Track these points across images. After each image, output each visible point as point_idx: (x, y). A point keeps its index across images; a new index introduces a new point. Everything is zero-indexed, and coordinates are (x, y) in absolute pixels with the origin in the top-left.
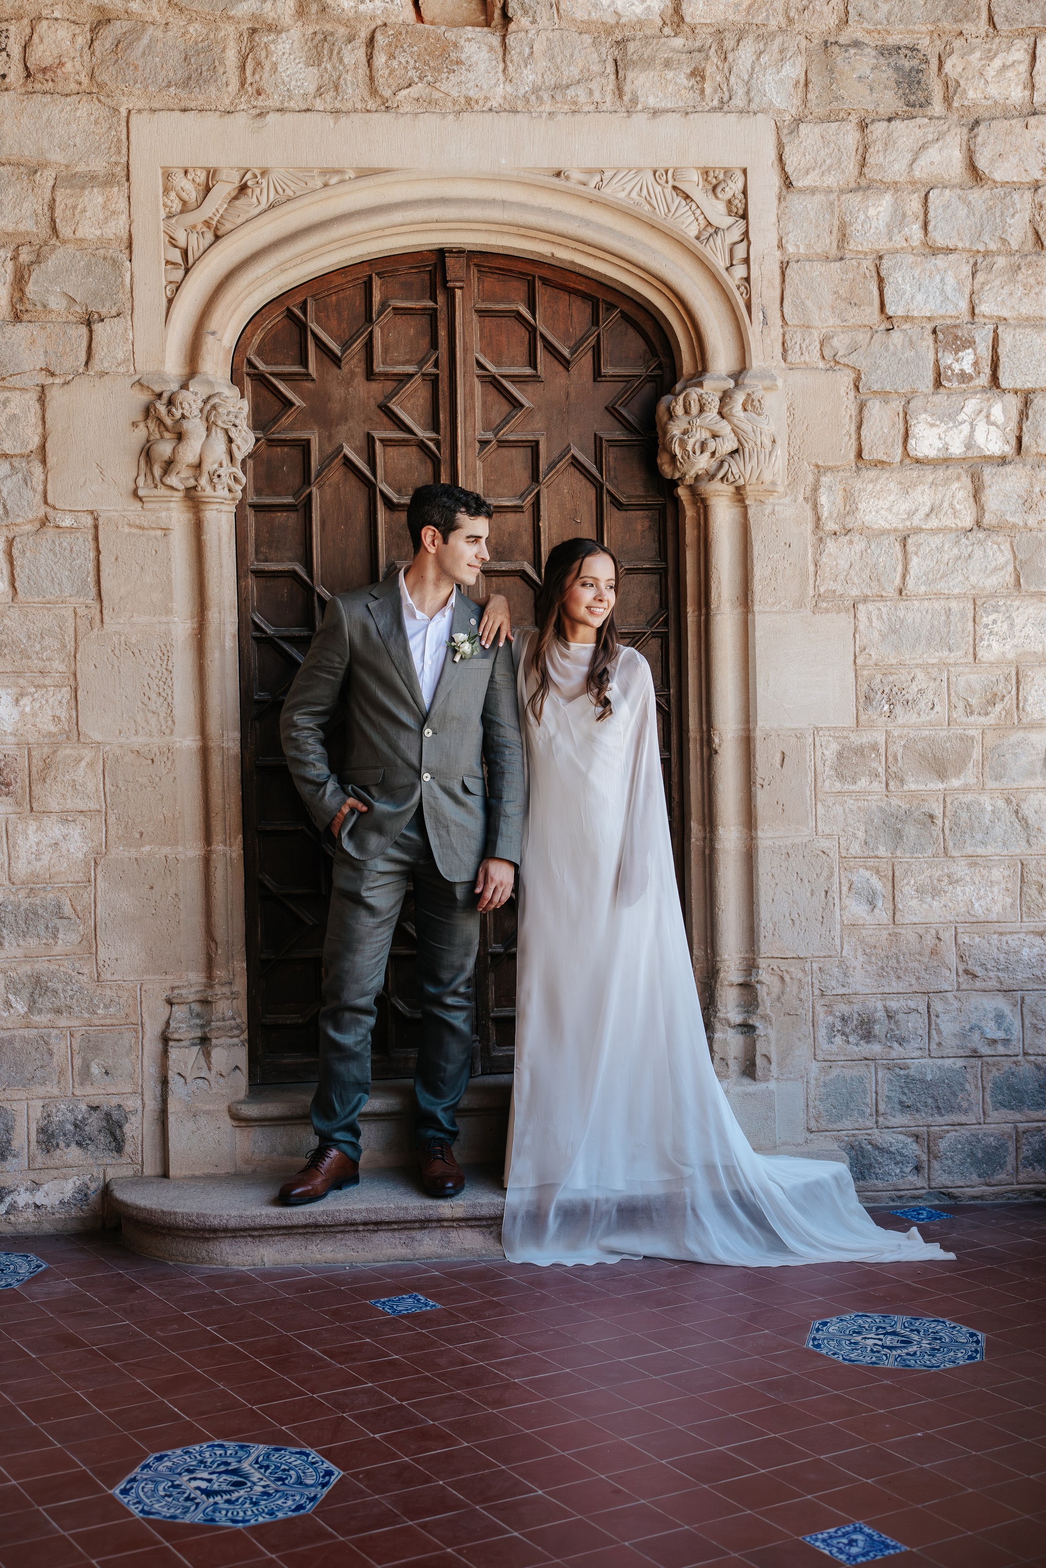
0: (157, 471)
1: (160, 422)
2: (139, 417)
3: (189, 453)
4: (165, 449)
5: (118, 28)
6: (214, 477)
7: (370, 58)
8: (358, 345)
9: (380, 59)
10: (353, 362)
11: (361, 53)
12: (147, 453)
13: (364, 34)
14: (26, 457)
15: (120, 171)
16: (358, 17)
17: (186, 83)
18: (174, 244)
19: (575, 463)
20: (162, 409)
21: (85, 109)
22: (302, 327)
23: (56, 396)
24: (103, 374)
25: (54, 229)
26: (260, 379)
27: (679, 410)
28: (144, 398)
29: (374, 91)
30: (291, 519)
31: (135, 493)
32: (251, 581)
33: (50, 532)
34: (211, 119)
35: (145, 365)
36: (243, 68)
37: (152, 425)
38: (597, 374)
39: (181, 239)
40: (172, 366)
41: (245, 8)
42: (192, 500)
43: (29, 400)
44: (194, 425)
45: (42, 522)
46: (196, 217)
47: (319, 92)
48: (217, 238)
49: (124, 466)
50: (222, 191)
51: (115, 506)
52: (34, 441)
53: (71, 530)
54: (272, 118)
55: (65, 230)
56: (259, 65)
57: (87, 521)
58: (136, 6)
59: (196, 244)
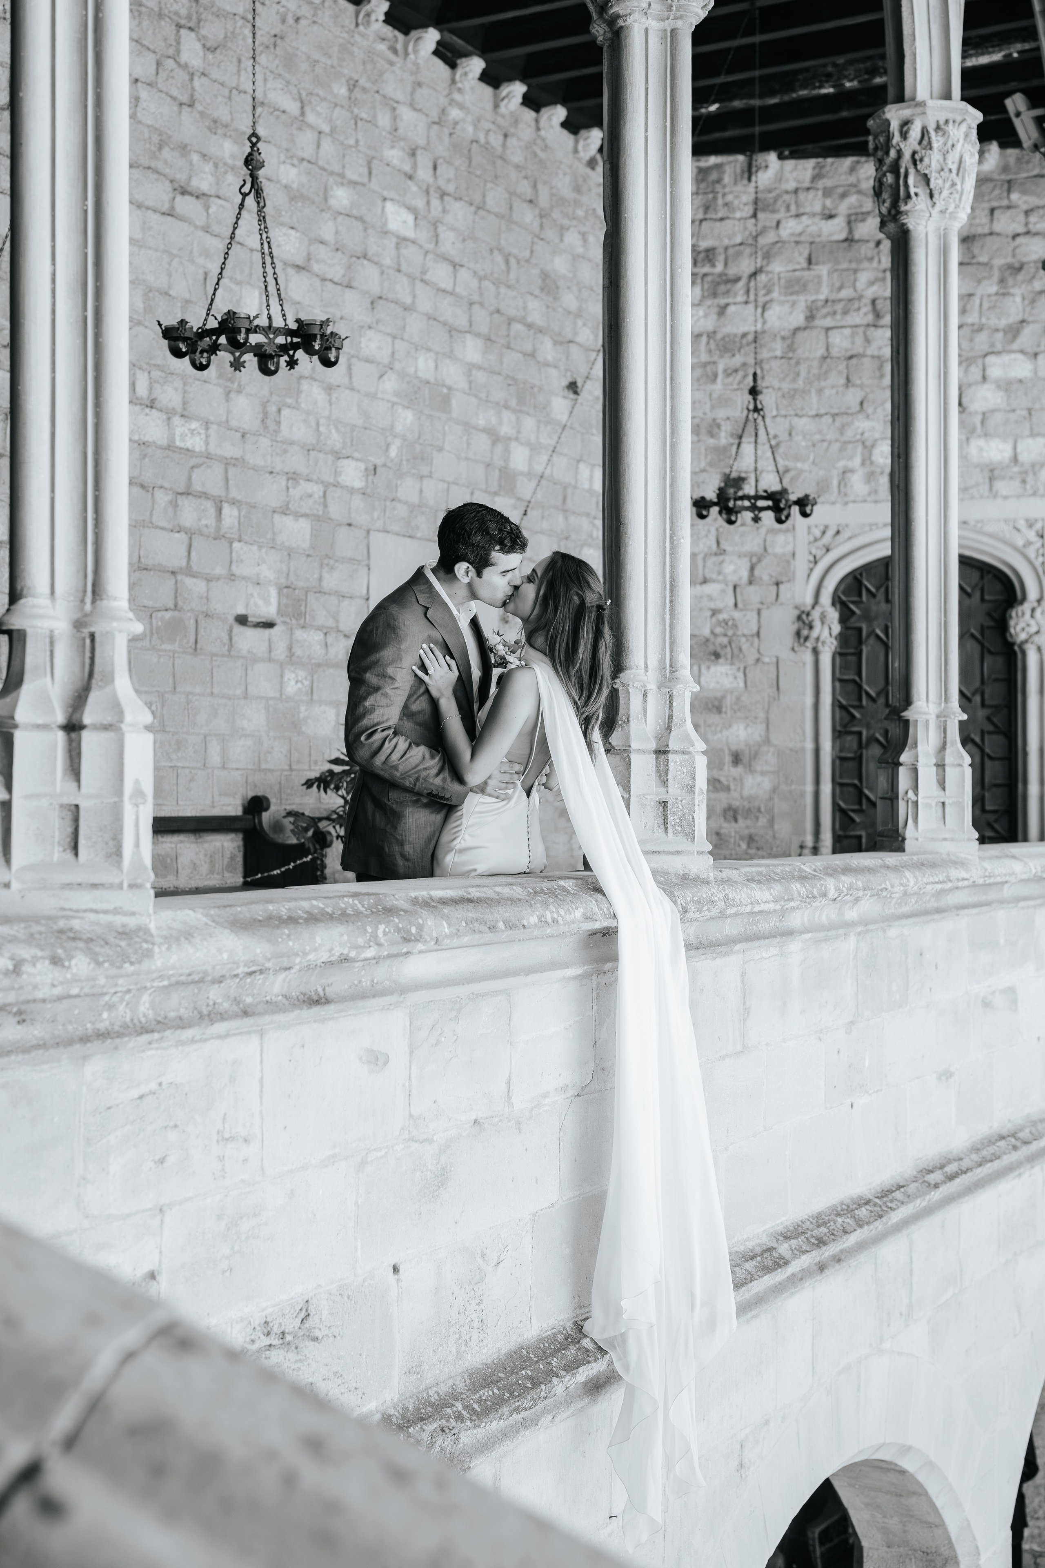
0: (802, 640)
1: (804, 622)
2: (796, 620)
3: (815, 634)
4: (805, 632)
5: (792, 473)
6: (823, 643)
8: (883, 590)
10: (881, 596)
12: (798, 634)
14: (752, 636)
16: (885, 465)
18: (811, 553)
19: (973, 636)
20: (804, 617)
22: (862, 583)
23: (764, 613)
24: (782, 604)
25: (765, 549)
26: (843, 604)
27: (1014, 614)
28: (797, 612)
30: (853, 659)
31: (794, 650)
32: (837, 684)
33: (760, 664)
34: (827, 507)
35: (798, 600)
36: (839, 486)
37: (801, 623)
38: (983, 600)
39: (814, 552)
40: (809, 600)
41: (841, 464)
42: (816, 652)
43: (755, 614)
44: (817, 624)
45: (758, 660)
46: (820, 543)
47: (870, 494)
48: (828, 550)
49: (789, 639)
50: (830, 533)
51: (786, 654)
52: (755, 629)
53: (768, 663)
54: (851, 506)
55: (770, 550)
56: (846, 485)
57: (774, 660)
58: (799, 465)
59: (819, 553)
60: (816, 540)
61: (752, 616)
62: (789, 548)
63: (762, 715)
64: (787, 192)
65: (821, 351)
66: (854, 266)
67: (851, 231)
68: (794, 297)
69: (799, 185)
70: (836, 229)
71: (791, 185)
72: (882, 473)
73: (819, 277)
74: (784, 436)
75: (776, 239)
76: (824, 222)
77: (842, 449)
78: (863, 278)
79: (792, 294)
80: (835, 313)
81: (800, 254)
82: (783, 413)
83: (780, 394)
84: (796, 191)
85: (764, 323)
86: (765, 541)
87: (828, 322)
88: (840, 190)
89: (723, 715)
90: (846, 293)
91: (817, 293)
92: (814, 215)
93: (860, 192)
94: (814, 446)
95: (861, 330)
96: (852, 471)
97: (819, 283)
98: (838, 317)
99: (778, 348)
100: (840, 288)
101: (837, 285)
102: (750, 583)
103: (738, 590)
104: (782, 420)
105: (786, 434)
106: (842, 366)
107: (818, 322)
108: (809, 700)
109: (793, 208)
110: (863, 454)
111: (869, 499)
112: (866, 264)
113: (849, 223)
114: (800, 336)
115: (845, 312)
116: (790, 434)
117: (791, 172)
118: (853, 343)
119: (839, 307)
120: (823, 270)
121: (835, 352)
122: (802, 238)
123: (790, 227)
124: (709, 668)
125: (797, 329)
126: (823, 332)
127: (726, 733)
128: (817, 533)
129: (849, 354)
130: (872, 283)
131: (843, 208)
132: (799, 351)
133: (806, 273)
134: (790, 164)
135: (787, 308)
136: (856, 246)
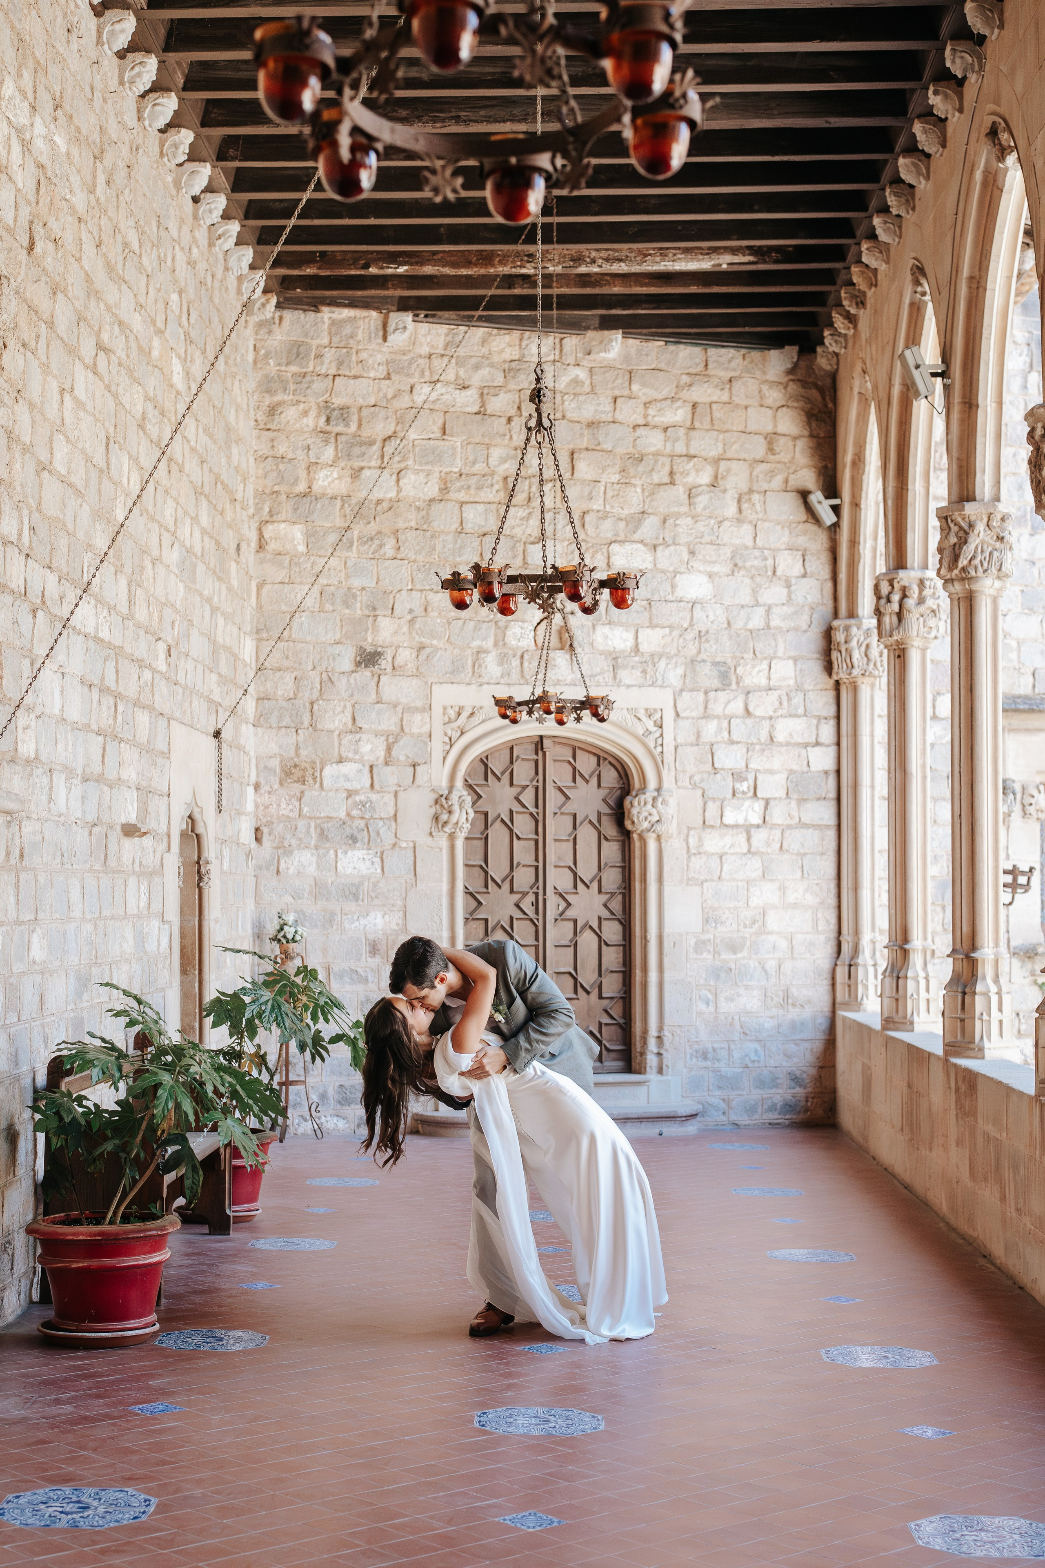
0: (439, 825)
1: (442, 806)
2: (433, 803)
3: (453, 819)
4: (444, 817)
5: (427, 651)
6: (461, 828)
7: (522, 664)
8: (508, 774)
9: (526, 664)
10: (506, 778)
11: (518, 662)
12: (436, 818)
13: (519, 654)
14: (389, 819)
15: (427, 706)
16: (518, 647)
17: (453, 672)
18: (446, 734)
19: (591, 822)
20: (442, 800)
21: (415, 682)
22: (486, 766)
23: (401, 795)
24: (419, 787)
25: (402, 729)
26: (473, 788)
28: (436, 796)
29: (523, 676)
30: (481, 843)
31: (431, 834)
32: (467, 869)
33: (397, 849)
34: (462, 687)
35: (435, 783)
36: (474, 666)
37: (438, 806)
38: (599, 786)
39: (449, 734)
40: (444, 783)
41: (476, 644)
42: (452, 837)
43: (391, 796)
44: (456, 808)
45: (394, 845)
46: (455, 725)
47: (502, 676)
48: (462, 733)
49: (426, 823)
50: (465, 714)
51: (423, 839)
52: (392, 812)
53: (405, 848)
54: (485, 686)
55: (406, 730)
56: (480, 666)
57: (412, 845)
58: (435, 642)
59: (455, 735)
60: (450, 721)
61: (389, 798)
62: (426, 729)
63: (399, 902)
64: (420, 356)
65: (456, 525)
66: (487, 441)
67: (483, 405)
68: (430, 467)
69: (433, 351)
70: (468, 400)
71: (425, 350)
72: (514, 656)
73: (454, 448)
74: (419, 611)
75: (411, 405)
76: (458, 392)
77: (476, 629)
78: (496, 453)
79: (427, 463)
80: (469, 487)
81: (434, 423)
82: (418, 587)
83: (415, 567)
84: (430, 357)
85: (399, 491)
86: (402, 720)
87: (462, 496)
88: (473, 361)
89: (360, 902)
90: (479, 467)
91: (452, 465)
92: (448, 383)
93: (492, 365)
94: (449, 624)
95: (494, 507)
96: (486, 652)
97: (454, 455)
98: (472, 491)
99: (413, 518)
100: (474, 463)
101: (471, 458)
102: (387, 763)
103: (375, 771)
104: (419, 594)
105: (422, 609)
106: (476, 544)
107: (452, 495)
108: (445, 887)
109: (427, 373)
110: (496, 635)
111: (502, 681)
112: (498, 440)
113: (482, 394)
114: (436, 508)
115: (479, 488)
116: (426, 610)
117: (425, 336)
118: (486, 520)
119: (473, 481)
120: (457, 441)
121: (468, 527)
122: (436, 407)
123: (423, 392)
124: (346, 853)
125: (432, 500)
126: (457, 506)
127: (363, 921)
128: (452, 713)
129: (482, 531)
130: (504, 460)
131: (477, 379)
132: (435, 524)
133: (441, 443)
134: (424, 328)
135: (422, 477)
136: (489, 420)
